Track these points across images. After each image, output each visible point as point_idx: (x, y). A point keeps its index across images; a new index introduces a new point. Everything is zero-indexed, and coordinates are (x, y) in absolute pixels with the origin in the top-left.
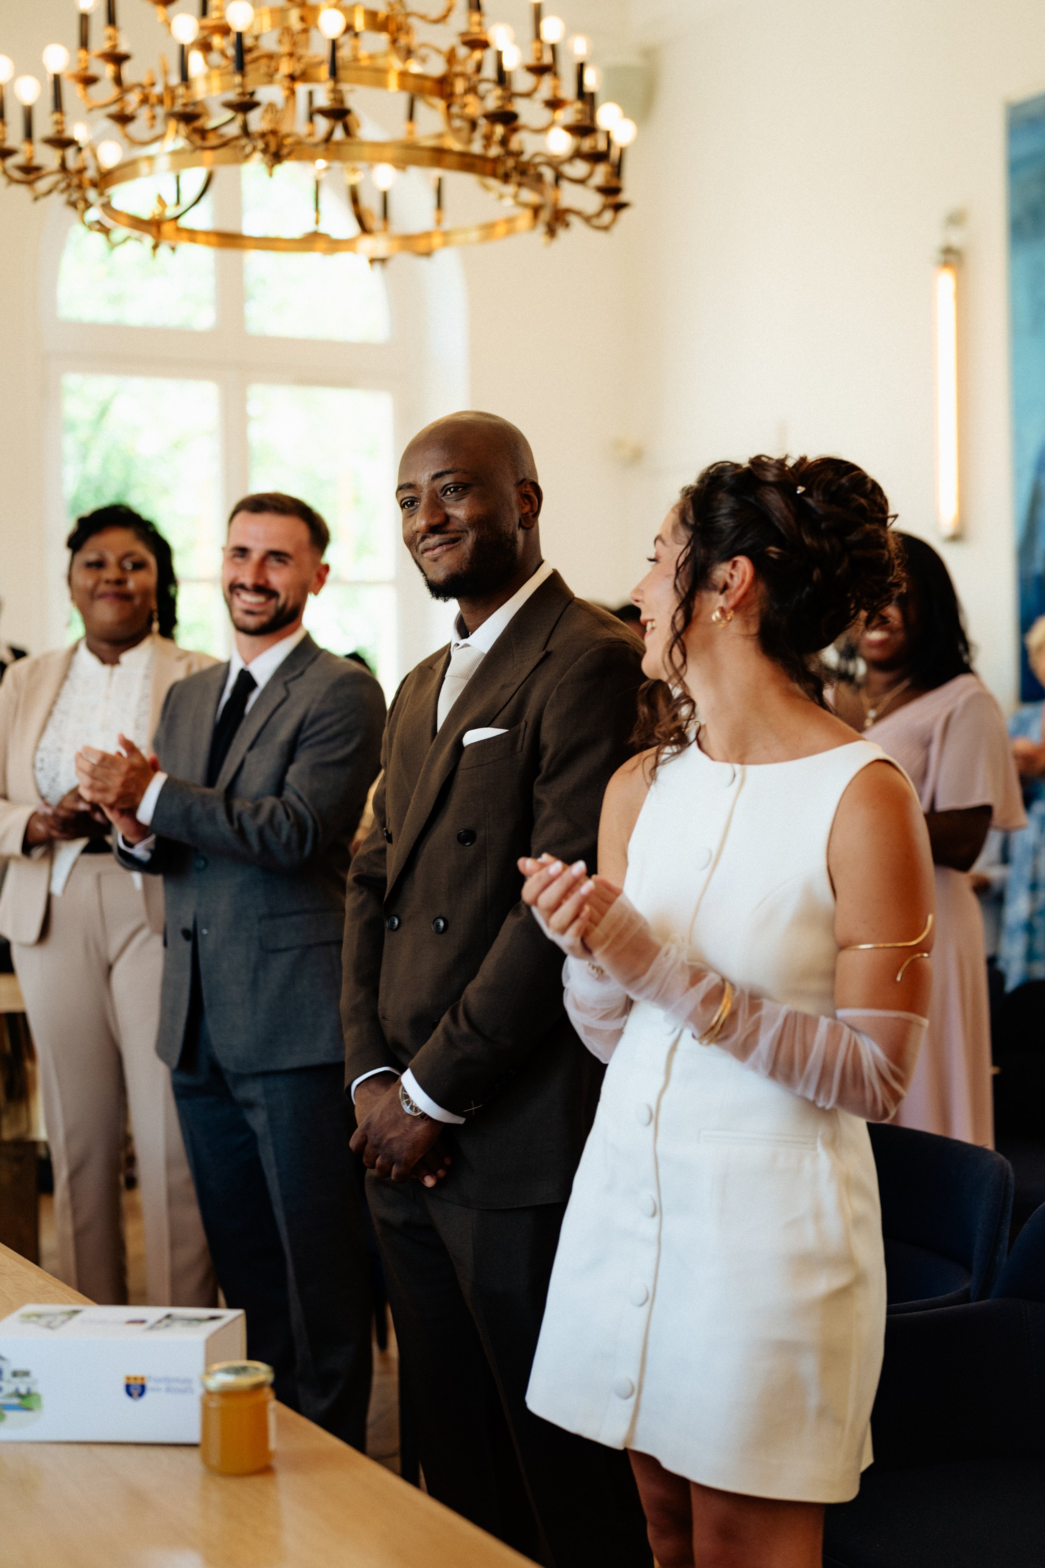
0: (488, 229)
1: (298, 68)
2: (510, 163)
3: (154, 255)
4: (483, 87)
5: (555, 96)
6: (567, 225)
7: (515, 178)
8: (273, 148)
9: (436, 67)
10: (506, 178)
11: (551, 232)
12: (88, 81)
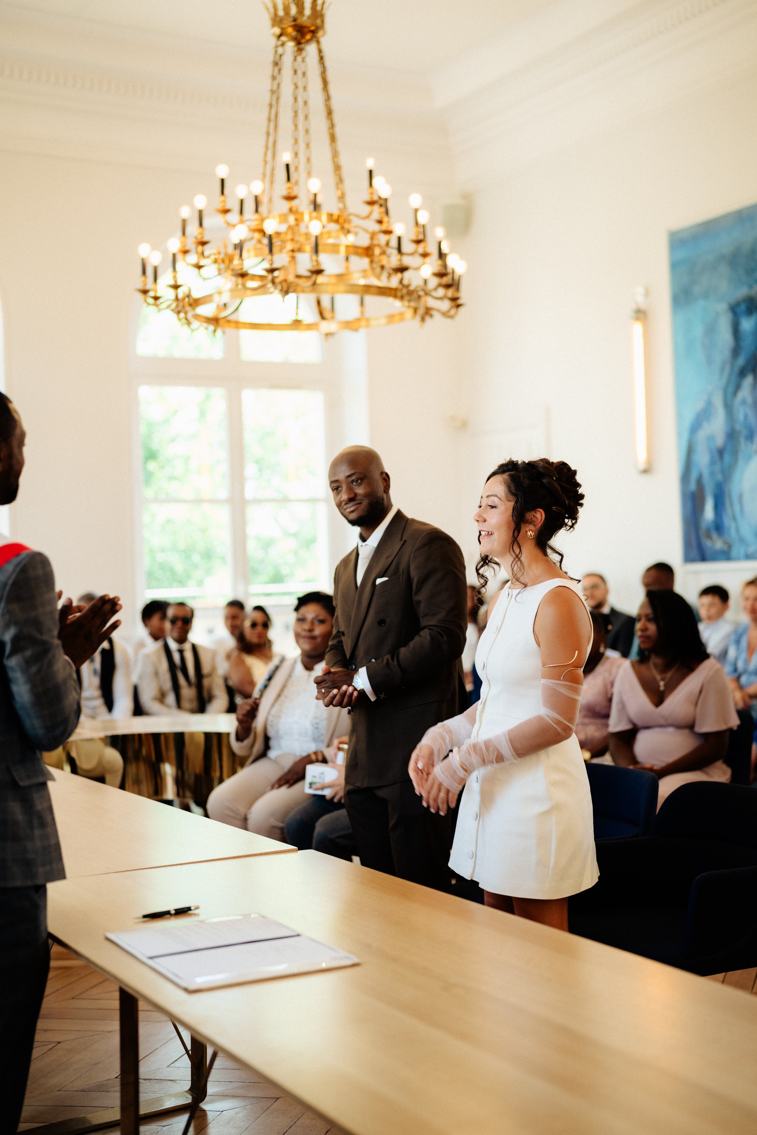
0: (391, 318)
1: (296, 246)
2: (405, 291)
3: (214, 335)
4: (389, 251)
5: (425, 251)
6: (431, 316)
7: (406, 298)
8: (285, 288)
9: (364, 241)
10: (402, 298)
11: (423, 319)
12: (185, 252)
